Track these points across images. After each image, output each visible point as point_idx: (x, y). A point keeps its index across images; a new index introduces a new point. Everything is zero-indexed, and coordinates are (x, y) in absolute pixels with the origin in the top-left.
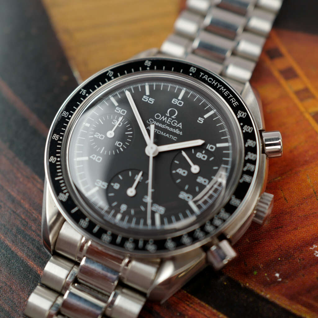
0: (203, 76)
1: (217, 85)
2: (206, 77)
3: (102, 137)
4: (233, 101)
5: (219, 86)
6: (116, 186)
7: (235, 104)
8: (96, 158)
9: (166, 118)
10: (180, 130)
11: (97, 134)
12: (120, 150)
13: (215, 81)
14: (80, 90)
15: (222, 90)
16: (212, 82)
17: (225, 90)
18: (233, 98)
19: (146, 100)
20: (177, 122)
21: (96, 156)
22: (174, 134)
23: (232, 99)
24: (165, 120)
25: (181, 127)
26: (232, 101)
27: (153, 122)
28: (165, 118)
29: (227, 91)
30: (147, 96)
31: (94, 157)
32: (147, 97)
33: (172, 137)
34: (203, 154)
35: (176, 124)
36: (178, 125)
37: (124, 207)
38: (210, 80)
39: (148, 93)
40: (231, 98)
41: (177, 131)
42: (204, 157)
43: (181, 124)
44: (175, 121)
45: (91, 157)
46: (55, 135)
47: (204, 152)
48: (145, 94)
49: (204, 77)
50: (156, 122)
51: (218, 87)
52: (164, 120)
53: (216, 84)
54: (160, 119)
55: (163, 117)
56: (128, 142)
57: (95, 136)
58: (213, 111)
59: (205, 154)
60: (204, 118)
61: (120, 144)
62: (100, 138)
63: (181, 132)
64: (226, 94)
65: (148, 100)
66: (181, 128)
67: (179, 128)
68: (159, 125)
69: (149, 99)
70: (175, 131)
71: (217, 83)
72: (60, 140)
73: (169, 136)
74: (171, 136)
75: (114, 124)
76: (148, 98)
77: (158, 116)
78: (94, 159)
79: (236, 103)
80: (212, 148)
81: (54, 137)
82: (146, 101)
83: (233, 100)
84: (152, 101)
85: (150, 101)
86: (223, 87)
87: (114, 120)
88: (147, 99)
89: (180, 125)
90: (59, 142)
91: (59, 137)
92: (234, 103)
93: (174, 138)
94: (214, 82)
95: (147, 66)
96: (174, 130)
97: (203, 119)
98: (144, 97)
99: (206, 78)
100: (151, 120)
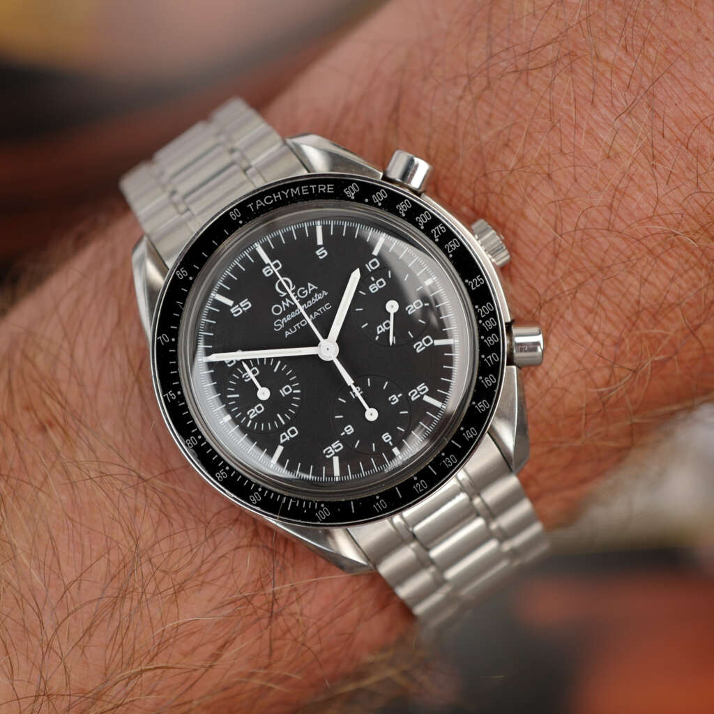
0: (254, 206)
1: (283, 195)
2: (259, 203)
3: (259, 409)
4: (323, 189)
5: (286, 194)
6: (349, 430)
7: (330, 190)
8: (288, 435)
9: (287, 300)
10: (319, 291)
11: (250, 413)
12: (296, 395)
13: (274, 195)
14: (165, 399)
15: (295, 193)
16: (273, 198)
17: (297, 189)
18: (319, 186)
19: (239, 311)
20: (303, 288)
21: (285, 434)
22: (320, 303)
23: (319, 189)
24: (289, 303)
25: (314, 287)
26: (321, 191)
27: (283, 322)
28: (285, 302)
29: (302, 187)
30: (234, 305)
31: (284, 437)
32: (235, 308)
33: (322, 310)
34: (375, 282)
35: (306, 291)
36: (310, 290)
37: (386, 437)
38: (268, 200)
39: (230, 302)
40: (316, 189)
41: (318, 297)
42: (381, 283)
43: (309, 284)
44: (300, 289)
45: (282, 441)
46: (218, 475)
47: (373, 279)
48: (229, 307)
49: (258, 205)
50: (284, 319)
51: (287, 197)
52: (288, 305)
53: (280, 196)
54: (284, 309)
55: (283, 303)
56: (291, 375)
57: (251, 417)
58: (317, 227)
59: (376, 279)
60: (320, 246)
61: (287, 390)
62: (259, 412)
63: (324, 292)
64: (304, 191)
65: (242, 308)
66: (316, 288)
67: (314, 291)
68: (293, 316)
69: (240, 307)
70: (316, 300)
71: (279, 193)
72: (229, 472)
73: (319, 312)
74: (320, 310)
75: (249, 380)
76: (237, 306)
77: (277, 310)
78: (288, 438)
79: (330, 187)
80: (374, 264)
81: (220, 478)
82: (241, 311)
83: (321, 187)
84: (246, 304)
85: (245, 307)
86: (292, 190)
87: (243, 376)
88: (239, 309)
89: (311, 287)
90: (232, 475)
91: (225, 470)
92: (326, 190)
93: (327, 307)
94: (275, 197)
95: (186, 279)
96: (313, 299)
97: (323, 248)
98: (232, 311)
99: (262, 203)
100: (276, 324)
